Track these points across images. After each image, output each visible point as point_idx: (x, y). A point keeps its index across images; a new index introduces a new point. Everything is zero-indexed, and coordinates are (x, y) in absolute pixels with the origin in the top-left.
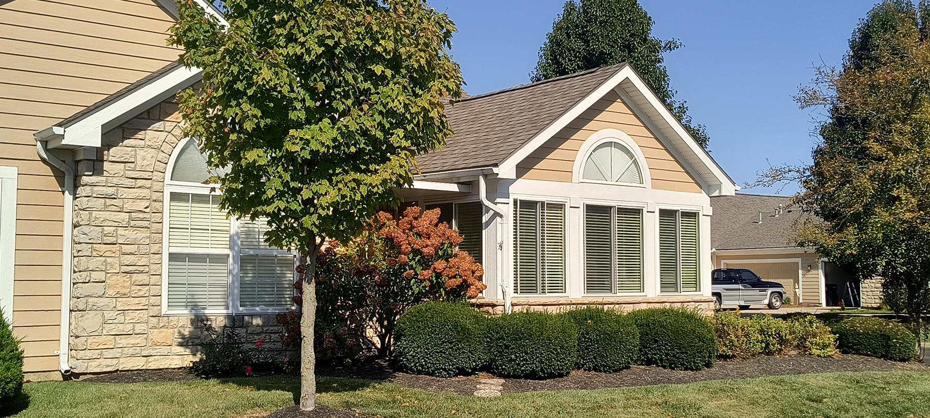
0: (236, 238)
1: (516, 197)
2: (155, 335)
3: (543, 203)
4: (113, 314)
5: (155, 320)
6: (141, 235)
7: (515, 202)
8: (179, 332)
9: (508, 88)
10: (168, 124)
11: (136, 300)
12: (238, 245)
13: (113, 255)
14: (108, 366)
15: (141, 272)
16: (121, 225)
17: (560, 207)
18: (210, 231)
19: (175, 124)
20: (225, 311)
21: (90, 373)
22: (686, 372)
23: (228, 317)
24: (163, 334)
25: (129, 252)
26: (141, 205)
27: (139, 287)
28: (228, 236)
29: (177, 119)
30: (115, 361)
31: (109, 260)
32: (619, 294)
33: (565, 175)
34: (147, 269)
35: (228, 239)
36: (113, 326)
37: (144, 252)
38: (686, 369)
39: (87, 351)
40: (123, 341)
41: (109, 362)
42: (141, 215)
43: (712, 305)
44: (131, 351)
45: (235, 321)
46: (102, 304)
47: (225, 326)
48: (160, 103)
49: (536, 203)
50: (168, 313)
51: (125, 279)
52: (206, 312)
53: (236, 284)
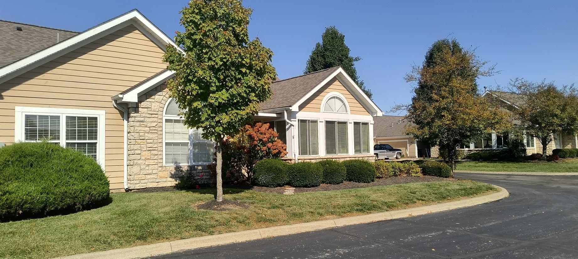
0: (191, 136)
1: (299, 118)
2: (161, 174)
3: (309, 120)
4: (144, 166)
5: (161, 168)
6: (154, 136)
7: (299, 120)
8: (170, 173)
9: (295, 77)
10: (164, 93)
11: (153, 161)
12: (192, 139)
13: (144, 144)
14: (143, 186)
15: (155, 150)
16: (146, 132)
17: (316, 122)
18: (181, 134)
19: (166, 93)
20: (187, 164)
21: (136, 189)
22: (364, 183)
23: (189, 166)
24: (164, 174)
25: (150, 142)
26: (154, 124)
27: (154, 156)
28: (188, 135)
29: (167, 91)
30: (145, 184)
31: (142, 146)
32: (338, 155)
33: (318, 110)
34: (157, 149)
35: (188, 137)
36: (144, 171)
37: (155, 142)
38: (364, 182)
39: (134, 181)
40: (148, 177)
41: (143, 185)
42: (154, 128)
43: (374, 158)
44: (152, 180)
45: (192, 168)
46: (140, 163)
47: (188, 170)
48: (160, 85)
49: (307, 120)
50: (166, 165)
51: (148, 153)
52: (180, 165)
53: (192, 154)
